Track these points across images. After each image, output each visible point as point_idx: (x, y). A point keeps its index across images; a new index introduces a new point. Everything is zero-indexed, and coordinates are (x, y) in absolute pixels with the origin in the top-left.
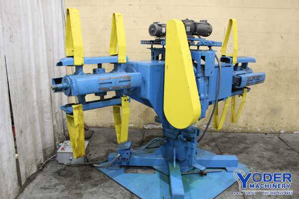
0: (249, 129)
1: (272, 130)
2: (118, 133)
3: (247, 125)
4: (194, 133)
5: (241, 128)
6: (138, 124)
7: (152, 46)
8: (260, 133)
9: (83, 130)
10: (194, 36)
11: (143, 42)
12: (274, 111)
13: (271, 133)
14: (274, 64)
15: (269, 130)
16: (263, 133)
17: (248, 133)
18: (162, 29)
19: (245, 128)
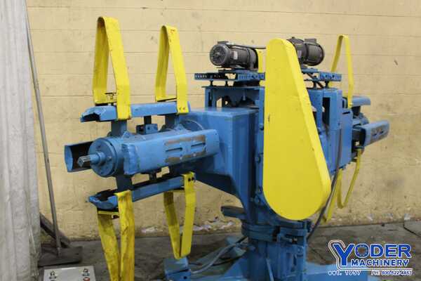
0: (355, 219)
1: (391, 218)
2: (175, 240)
3: (350, 211)
4: (303, 228)
5: (341, 217)
6: (163, 226)
7: (212, 82)
8: (373, 224)
9: (132, 239)
10: (306, 65)
11: (199, 76)
12: (392, 185)
13: (390, 222)
14: (387, 106)
15: (387, 217)
16: (378, 224)
17: (353, 225)
18: (233, 54)
19: (348, 217)
